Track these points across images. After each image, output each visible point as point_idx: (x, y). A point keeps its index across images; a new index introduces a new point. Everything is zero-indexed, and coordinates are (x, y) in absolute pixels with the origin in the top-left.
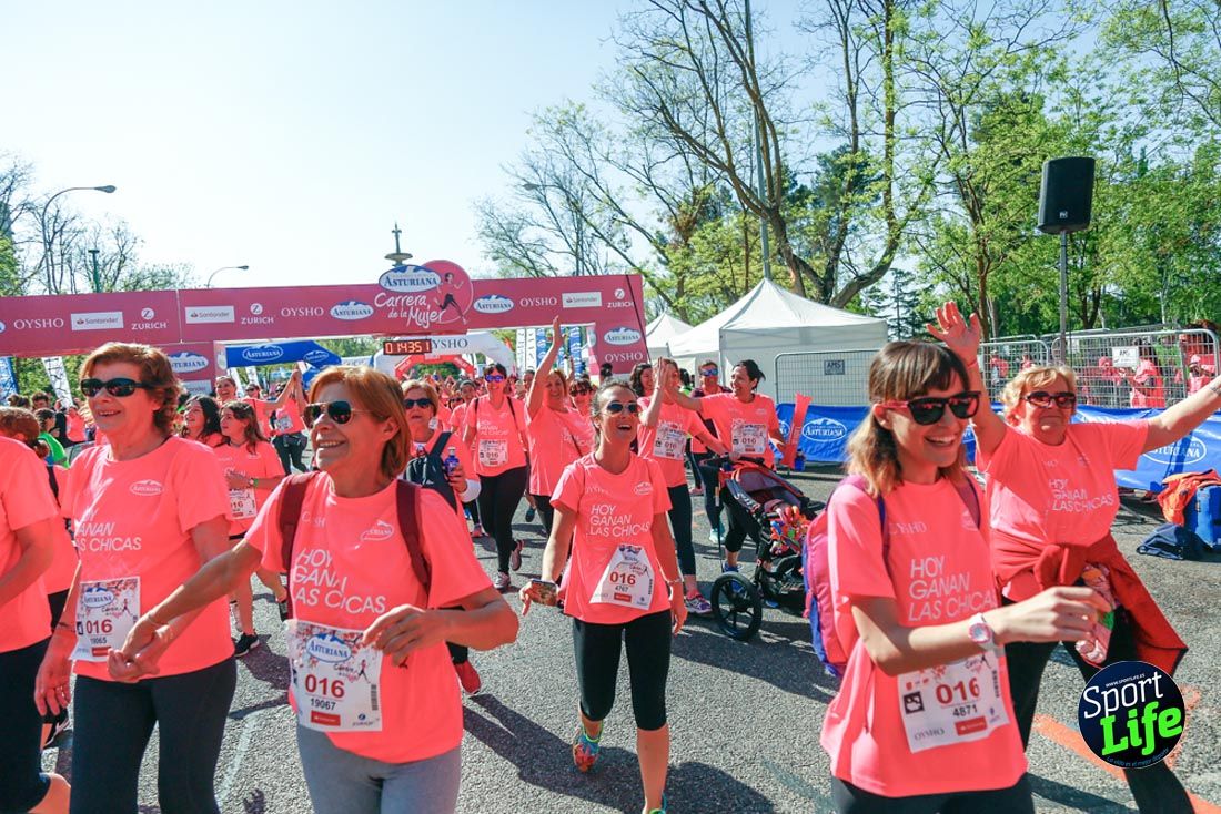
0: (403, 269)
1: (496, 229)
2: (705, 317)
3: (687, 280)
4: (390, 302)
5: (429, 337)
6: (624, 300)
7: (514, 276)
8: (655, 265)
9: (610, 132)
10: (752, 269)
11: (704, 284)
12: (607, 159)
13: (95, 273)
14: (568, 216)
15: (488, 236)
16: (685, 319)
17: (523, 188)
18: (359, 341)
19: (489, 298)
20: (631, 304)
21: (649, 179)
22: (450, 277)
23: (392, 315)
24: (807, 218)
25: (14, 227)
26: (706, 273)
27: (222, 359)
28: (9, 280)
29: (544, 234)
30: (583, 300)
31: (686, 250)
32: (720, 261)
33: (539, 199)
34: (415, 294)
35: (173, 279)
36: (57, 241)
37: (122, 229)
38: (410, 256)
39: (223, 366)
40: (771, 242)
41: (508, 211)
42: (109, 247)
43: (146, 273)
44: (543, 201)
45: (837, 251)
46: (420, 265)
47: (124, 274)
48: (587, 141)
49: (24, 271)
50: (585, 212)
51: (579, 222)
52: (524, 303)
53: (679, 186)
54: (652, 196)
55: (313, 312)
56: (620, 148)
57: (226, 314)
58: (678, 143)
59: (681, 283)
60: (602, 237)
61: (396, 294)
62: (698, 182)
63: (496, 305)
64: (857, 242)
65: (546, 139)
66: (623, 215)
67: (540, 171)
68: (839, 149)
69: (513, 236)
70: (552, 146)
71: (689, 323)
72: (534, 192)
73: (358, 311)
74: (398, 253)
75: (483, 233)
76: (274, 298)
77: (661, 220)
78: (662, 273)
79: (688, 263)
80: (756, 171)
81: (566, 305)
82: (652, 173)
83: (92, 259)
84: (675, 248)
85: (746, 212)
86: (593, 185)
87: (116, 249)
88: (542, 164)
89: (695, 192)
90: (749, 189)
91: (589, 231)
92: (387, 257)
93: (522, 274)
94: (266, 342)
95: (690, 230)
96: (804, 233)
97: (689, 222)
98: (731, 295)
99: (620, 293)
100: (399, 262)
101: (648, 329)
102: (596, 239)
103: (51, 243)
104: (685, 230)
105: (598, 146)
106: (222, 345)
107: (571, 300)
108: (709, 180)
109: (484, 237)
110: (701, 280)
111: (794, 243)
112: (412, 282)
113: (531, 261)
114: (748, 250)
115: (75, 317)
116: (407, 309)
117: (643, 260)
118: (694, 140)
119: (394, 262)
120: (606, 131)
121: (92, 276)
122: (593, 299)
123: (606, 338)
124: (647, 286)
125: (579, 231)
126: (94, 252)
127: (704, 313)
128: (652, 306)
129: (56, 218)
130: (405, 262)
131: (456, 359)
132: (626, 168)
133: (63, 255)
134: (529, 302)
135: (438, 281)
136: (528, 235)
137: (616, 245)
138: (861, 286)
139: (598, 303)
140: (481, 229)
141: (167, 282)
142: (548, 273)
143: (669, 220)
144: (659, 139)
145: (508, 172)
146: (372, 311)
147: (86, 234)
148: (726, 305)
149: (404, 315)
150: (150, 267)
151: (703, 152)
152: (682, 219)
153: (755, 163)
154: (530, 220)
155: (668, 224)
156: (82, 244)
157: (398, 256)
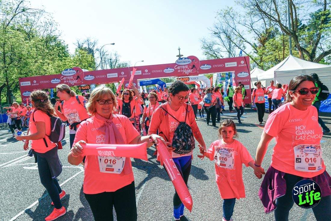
0: (182, 59)
1: (206, 46)
2: (269, 68)
3: (263, 57)
4: (179, 68)
5: (188, 77)
6: (243, 64)
7: (211, 59)
8: (253, 53)
9: (240, 15)
10: (285, 52)
11: (269, 58)
12: (239, 23)
13: (111, 64)
14: (226, 41)
15: (204, 48)
16: (263, 69)
17: (214, 34)
18: (170, 79)
19: (204, 65)
20: (246, 65)
21: (252, 27)
22: (194, 60)
23: (179, 71)
24: (305, 35)
25: (94, 55)
26: (269, 55)
27: (139, 84)
28: (94, 67)
29: (220, 46)
30: (231, 65)
31: (263, 48)
32: (274, 51)
33: (218, 37)
34: (185, 65)
35: (127, 65)
36: (103, 57)
37: (116, 54)
38: (183, 55)
39: (139, 86)
40: (292, 44)
41: (209, 41)
42: (114, 58)
43: (121, 64)
44: (219, 37)
45: (317, 44)
46: (186, 57)
47: (117, 65)
48: (233, 18)
49: (97, 65)
50: (232, 39)
51: (230, 42)
52: (214, 66)
53: (261, 29)
54: (253, 32)
55: (160, 71)
56: (243, 19)
57: (139, 73)
58: (262, 15)
59: (261, 58)
60: (237, 46)
61: (180, 65)
62: (268, 27)
63: (206, 67)
64: (324, 41)
65: (220, 19)
66: (244, 39)
67: (219, 29)
68: (318, 11)
69: (211, 48)
70: (222, 21)
71: (264, 70)
72: (217, 35)
73: (170, 70)
74: (180, 55)
75: (203, 48)
76: (150, 68)
77: (255, 40)
78: (255, 56)
79: (264, 52)
80: (288, 21)
81: (226, 66)
82: (253, 25)
83: (110, 61)
84: (260, 48)
85: (284, 34)
86: (234, 31)
87: (115, 59)
88: (219, 26)
89: (267, 30)
90: (285, 27)
91: (233, 45)
92: (177, 56)
93: (213, 58)
94: (148, 79)
95: (265, 41)
96: (304, 39)
97: (264, 39)
98: (277, 61)
99: (242, 62)
100: (180, 57)
101: (251, 72)
102: (235, 47)
103: (102, 58)
104: (263, 42)
105: (236, 19)
106: (139, 80)
107: (228, 65)
108: (271, 26)
109: (203, 49)
110: (268, 57)
111: (300, 43)
112: (184, 62)
113: (216, 55)
114: (284, 46)
115: (108, 75)
116: (183, 69)
117: (249, 52)
118: (267, 14)
119: (179, 57)
120: (239, 14)
121: (110, 65)
122: (235, 64)
123: (238, 75)
124: (251, 60)
125: (230, 45)
126: (111, 59)
127: (268, 67)
128: (251, 65)
129: (103, 52)
130: (181, 57)
131: (195, 83)
132: (245, 25)
133: (104, 61)
134: (216, 66)
135: (191, 61)
136: (215, 47)
137: (242, 48)
138: (325, 56)
139: (236, 65)
140: (202, 46)
141: (126, 66)
142: (221, 58)
143: (258, 39)
144: (255, 15)
145: (209, 30)
146: (174, 70)
147: (109, 55)
148: (276, 64)
149: (182, 71)
150: (122, 62)
151: (270, 17)
152: (262, 39)
153: (288, 19)
154: (216, 43)
155: (258, 41)
156: (108, 58)
157: (179, 56)
